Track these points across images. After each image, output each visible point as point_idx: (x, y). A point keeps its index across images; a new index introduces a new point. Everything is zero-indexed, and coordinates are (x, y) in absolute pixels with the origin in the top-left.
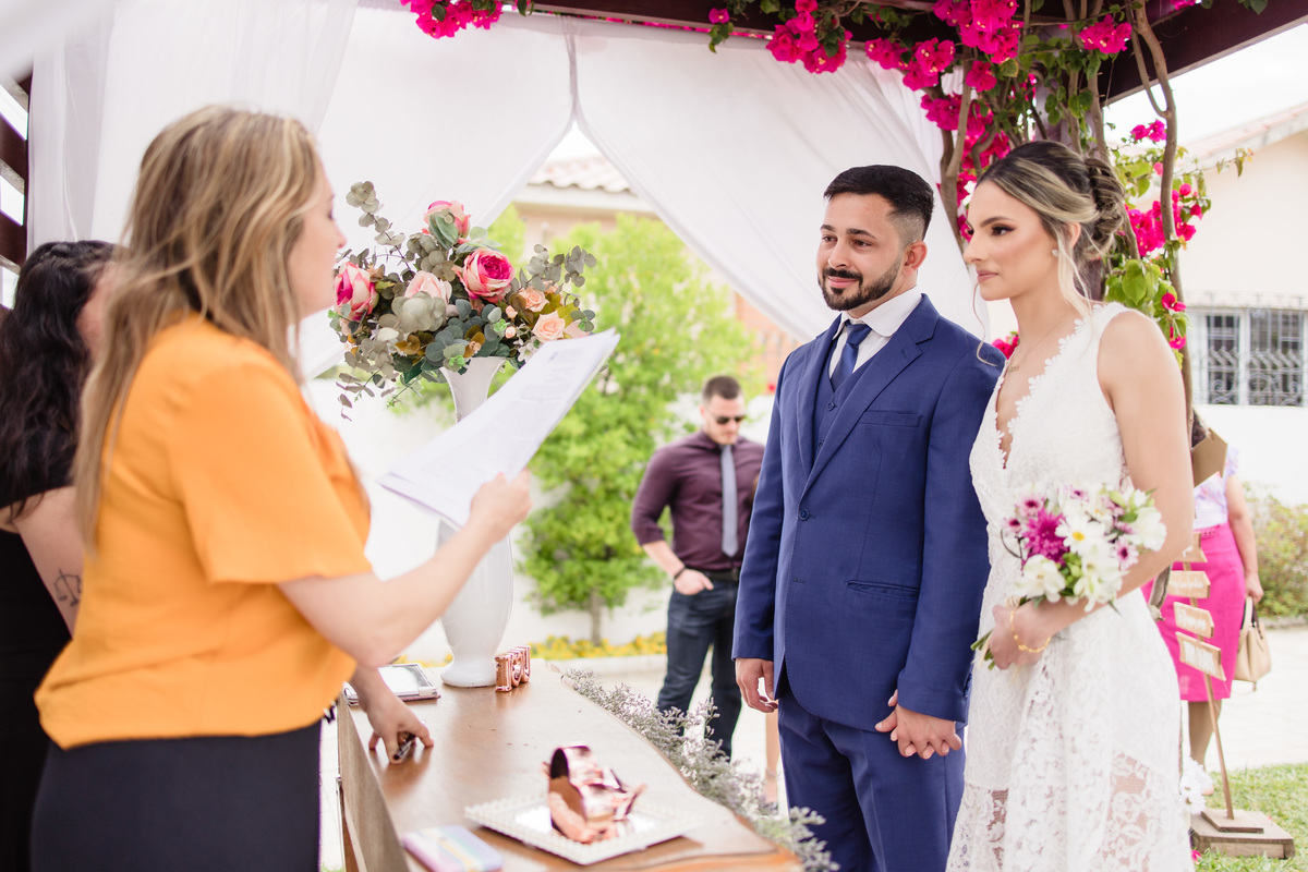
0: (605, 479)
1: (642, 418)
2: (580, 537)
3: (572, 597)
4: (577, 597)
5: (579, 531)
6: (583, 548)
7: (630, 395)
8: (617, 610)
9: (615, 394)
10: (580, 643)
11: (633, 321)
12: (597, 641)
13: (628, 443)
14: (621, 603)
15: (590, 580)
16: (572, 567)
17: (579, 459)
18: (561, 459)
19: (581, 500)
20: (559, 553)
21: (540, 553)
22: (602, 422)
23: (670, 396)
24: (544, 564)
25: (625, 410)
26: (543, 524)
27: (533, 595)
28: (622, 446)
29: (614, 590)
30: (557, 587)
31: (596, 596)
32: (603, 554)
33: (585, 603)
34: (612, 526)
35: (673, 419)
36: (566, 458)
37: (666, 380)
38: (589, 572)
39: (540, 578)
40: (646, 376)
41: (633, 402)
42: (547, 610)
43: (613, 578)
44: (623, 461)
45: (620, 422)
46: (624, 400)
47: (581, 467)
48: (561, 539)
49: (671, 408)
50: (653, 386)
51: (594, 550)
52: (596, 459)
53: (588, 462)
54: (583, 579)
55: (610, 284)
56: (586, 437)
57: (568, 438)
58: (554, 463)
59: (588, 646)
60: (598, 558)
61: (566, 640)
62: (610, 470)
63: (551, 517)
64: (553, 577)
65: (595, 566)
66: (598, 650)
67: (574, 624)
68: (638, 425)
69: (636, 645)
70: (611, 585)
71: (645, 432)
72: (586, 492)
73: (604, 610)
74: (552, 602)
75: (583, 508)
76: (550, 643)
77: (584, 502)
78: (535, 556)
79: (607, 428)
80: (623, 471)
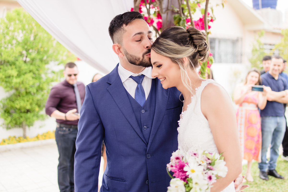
0: (26, 89)
1: (37, 70)
2: (18, 107)
3: (16, 124)
4: (18, 124)
5: (17, 104)
6: (20, 109)
7: (34, 63)
8: (31, 127)
9: (29, 62)
10: (19, 138)
11: (35, 39)
12: (25, 137)
13: (33, 78)
14: (32, 125)
15: (22, 120)
16: (16, 115)
17: (16, 83)
18: (10, 83)
19: (18, 95)
20: (11, 111)
21: (5, 111)
22: (24, 72)
23: (47, 63)
24: (6, 114)
25: (32, 68)
26: (6, 103)
27: (3, 124)
28: (31, 79)
29: (30, 122)
30: (11, 121)
31: (24, 123)
32: (26, 111)
33: (21, 125)
34: (28, 104)
35: (48, 69)
36: (12, 83)
37: (45, 58)
38: (21, 117)
39: (5, 119)
40: (39, 57)
41: (35, 65)
42: (8, 128)
43: (29, 118)
44: (31, 83)
45: (30, 71)
46: (32, 64)
47: (17, 86)
48: (12, 107)
49: (47, 66)
50: (41, 60)
51: (23, 110)
52: (22, 82)
53: (20, 84)
54: (19, 119)
55: (27, 27)
56: (19, 76)
57: (13, 76)
58: (8, 84)
59: (22, 139)
60: (24, 112)
61: (15, 137)
62: (27, 86)
63: (8, 101)
64: (9, 119)
65: (23, 115)
66: (25, 139)
67: (17, 132)
68: (36, 72)
69: (37, 137)
70: (28, 120)
71: (39, 74)
72: (20, 93)
73: (27, 128)
74: (10, 126)
75: (19, 98)
76: (9, 138)
77: (19, 96)
78: (3, 112)
79: (26, 73)
80: (32, 87)
